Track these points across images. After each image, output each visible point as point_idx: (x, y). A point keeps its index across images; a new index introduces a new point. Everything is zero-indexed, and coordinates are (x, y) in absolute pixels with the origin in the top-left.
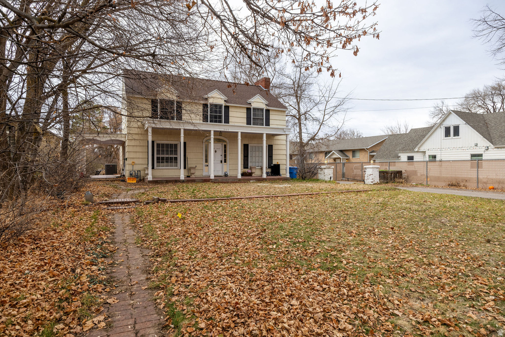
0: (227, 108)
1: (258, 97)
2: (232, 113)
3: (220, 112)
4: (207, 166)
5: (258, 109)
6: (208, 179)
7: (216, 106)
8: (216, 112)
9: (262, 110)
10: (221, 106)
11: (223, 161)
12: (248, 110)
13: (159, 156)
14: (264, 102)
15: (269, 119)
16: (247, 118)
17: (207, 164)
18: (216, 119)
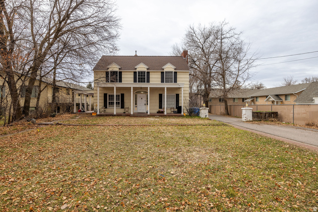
0: (148, 73)
1: (169, 64)
2: (152, 76)
3: (144, 76)
4: (136, 107)
5: (169, 72)
6: (129, 114)
7: (142, 72)
8: (142, 76)
9: (172, 72)
10: (144, 72)
11: (146, 104)
12: (162, 73)
13: (110, 101)
14: (173, 67)
15: (177, 78)
16: (161, 78)
17: (136, 106)
18: (142, 80)
